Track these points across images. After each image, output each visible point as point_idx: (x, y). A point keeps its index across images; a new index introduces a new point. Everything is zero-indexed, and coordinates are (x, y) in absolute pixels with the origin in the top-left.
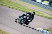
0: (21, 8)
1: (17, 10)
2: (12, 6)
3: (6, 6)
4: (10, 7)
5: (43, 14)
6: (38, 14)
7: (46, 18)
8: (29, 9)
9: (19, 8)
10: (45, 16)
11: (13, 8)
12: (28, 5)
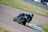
0: (15, 5)
1: (11, 6)
2: (7, 3)
3: (1, 3)
4: (5, 4)
5: (35, 11)
6: (31, 11)
7: (38, 14)
8: (22, 6)
9: (13, 5)
10: (37, 13)
11: (7, 5)
12: (21, 2)
